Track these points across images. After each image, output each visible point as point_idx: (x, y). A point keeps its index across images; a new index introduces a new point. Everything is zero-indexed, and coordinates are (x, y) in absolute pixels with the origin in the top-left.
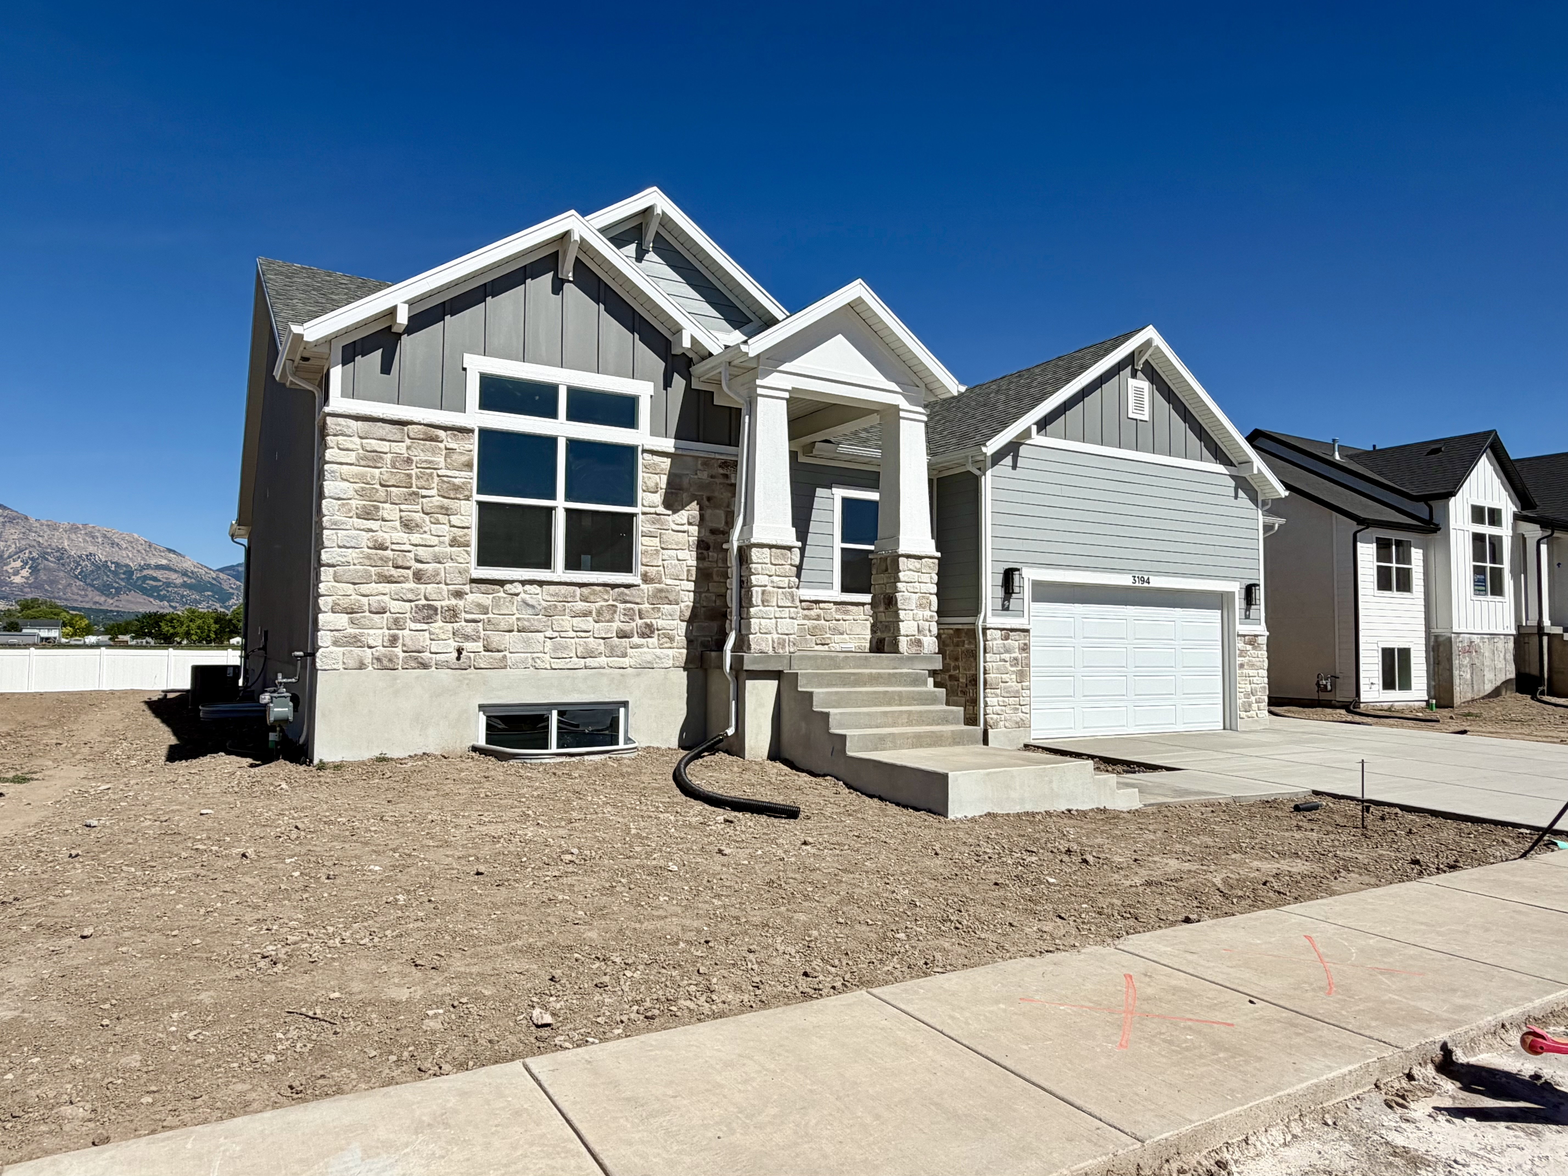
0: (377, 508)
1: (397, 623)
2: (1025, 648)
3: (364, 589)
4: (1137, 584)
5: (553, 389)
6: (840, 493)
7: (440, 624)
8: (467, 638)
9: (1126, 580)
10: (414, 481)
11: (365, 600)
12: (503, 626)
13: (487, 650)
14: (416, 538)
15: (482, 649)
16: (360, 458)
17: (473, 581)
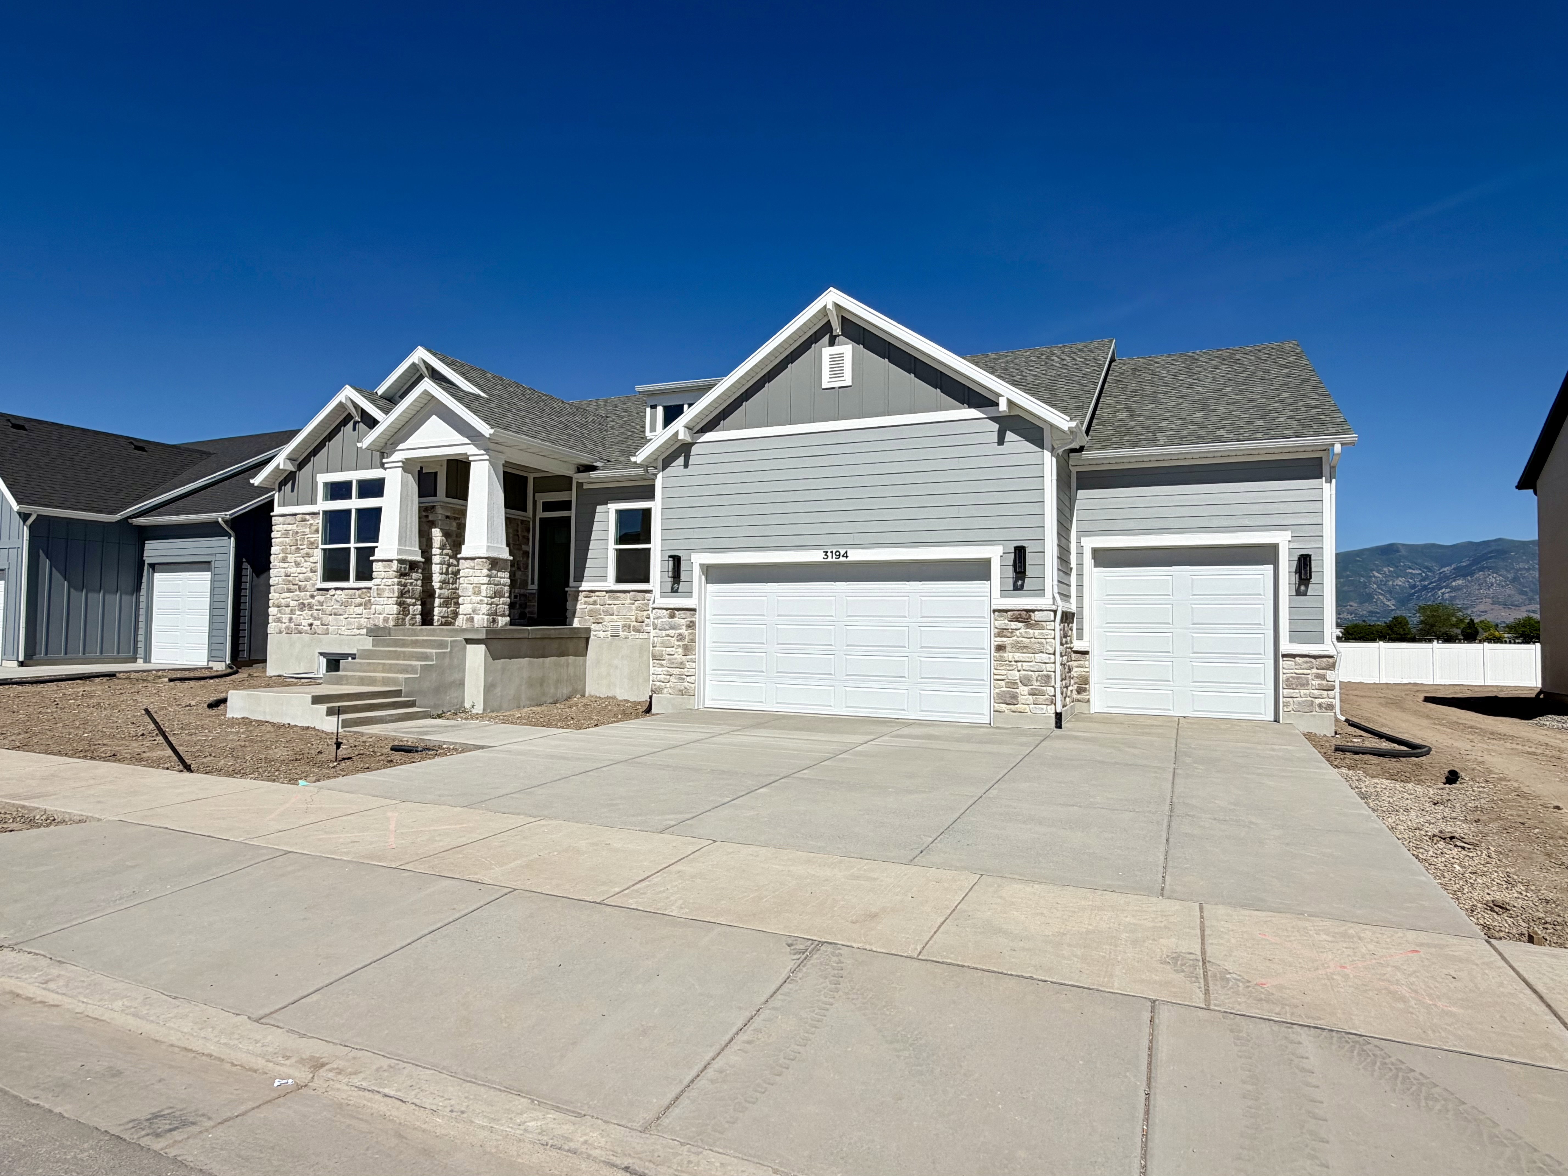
0: (287, 557)
1: (292, 612)
2: (691, 625)
3: (283, 595)
4: (830, 559)
5: (349, 484)
6: (613, 507)
7: (306, 611)
8: (315, 619)
9: (817, 556)
10: (299, 543)
11: (283, 601)
12: (328, 612)
13: (322, 625)
14: (299, 570)
15: (319, 624)
16: (283, 534)
17: (319, 590)
